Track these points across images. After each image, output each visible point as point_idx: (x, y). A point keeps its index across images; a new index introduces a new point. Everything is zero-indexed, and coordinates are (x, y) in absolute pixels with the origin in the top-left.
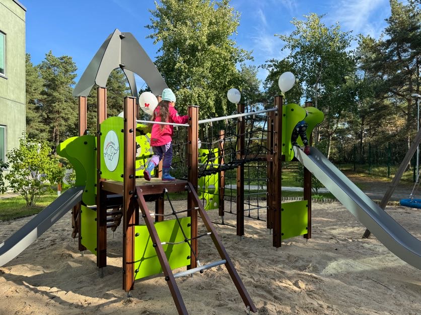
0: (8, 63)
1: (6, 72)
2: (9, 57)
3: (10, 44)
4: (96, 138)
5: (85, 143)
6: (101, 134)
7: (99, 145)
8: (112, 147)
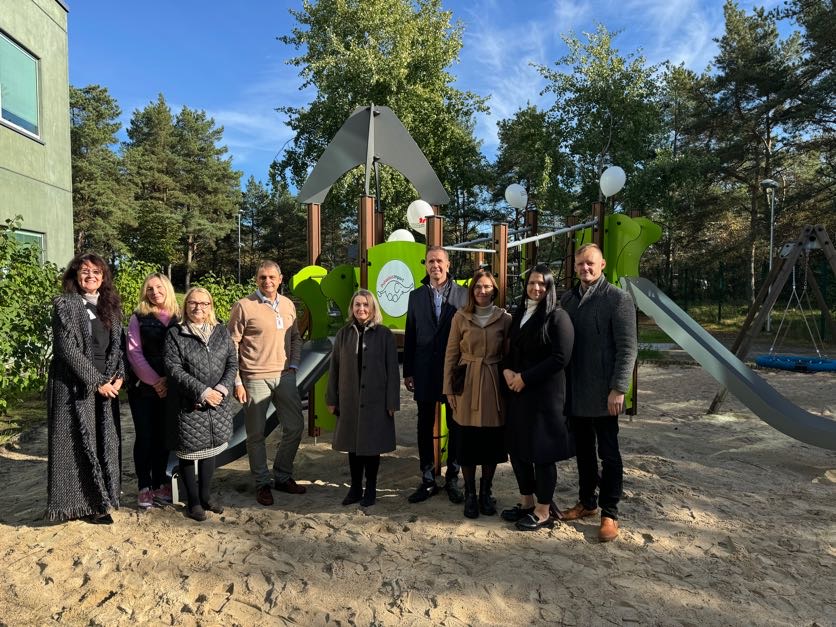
0: (45, 115)
1: (42, 132)
2: (46, 103)
3: (46, 77)
4: (357, 270)
5: (343, 277)
6: (370, 264)
7: (364, 279)
8: (398, 283)
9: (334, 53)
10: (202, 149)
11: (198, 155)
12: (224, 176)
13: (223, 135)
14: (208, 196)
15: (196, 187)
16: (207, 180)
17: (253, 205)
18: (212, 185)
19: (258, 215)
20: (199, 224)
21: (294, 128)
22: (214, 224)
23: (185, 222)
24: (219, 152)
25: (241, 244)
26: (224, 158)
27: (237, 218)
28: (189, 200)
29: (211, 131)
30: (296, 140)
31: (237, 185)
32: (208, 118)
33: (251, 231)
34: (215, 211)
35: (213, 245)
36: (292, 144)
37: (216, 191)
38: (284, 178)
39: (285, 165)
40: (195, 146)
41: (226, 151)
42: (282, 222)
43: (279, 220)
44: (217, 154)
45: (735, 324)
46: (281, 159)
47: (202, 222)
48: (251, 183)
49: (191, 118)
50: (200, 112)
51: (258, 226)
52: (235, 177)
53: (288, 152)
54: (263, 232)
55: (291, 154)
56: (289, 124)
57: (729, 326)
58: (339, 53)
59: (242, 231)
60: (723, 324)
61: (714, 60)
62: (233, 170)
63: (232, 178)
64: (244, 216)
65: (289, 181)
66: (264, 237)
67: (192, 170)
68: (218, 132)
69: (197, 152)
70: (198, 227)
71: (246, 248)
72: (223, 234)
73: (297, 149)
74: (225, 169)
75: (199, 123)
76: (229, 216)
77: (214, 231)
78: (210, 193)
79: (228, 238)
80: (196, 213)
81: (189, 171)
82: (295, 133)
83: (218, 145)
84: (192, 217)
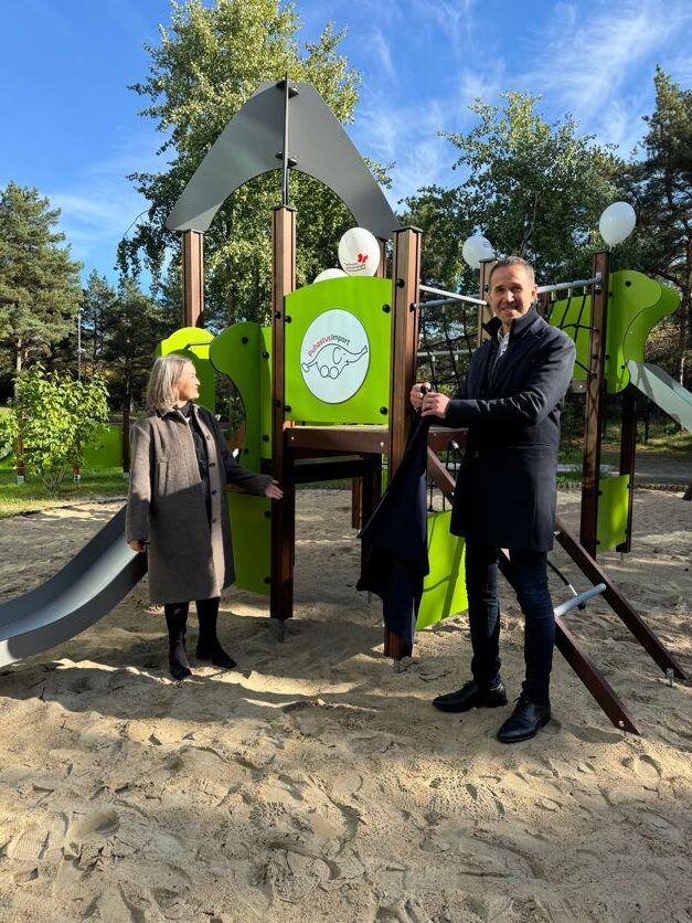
4: (267, 332)
5: (245, 340)
6: (289, 320)
7: (279, 343)
8: (339, 347)
9: (203, 98)
10: (33, 234)
11: (27, 242)
12: (60, 268)
13: (59, 218)
14: (41, 292)
15: (25, 279)
16: (39, 272)
17: (95, 304)
18: (45, 277)
19: (102, 316)
20: (30, 325)
21: (149, 197)
22: (48, 325)
23: (13, 320)
24: (54, 239)
25: (80, 350)
26: (61, 246)
27: (76, 321)
28: (17, 296)
29: (45, 213)
30: (152, 213)
31: (76, 281)
32: (41, 197)
33: (94, 336)
34: (50, 311)
35: (48, 351)
36: (146, 218)
37: (50, 286)
38: (136, 262)
39: (136, 244)
40: (24, 230)
41: (64, 238)
42: (130, 325)
43: (126, 323)
44: (52, 241)
45: (666, 445)
46: (132, 235)
47: (33, 322)
48: (94, 279)
49: (19, 196)
50: (31, 190)
51: (102, 329)
52: (75, 268)
53: (141, 228)
54: (108, 337)
55: (144, 229)
56: (142, 190)
57: (658, 446)
58: (207, 98)
59: (82, 335)
60: (651, 444)
61: (642, 140)
62: (72, 259)
63: (70, 270)
64: (84, 318)
65: (142, 264)
66: (109, 343)
67: (21, 258)
68: (54, 215)
69: (26, 237)
70: (29, 328)
71: (87, 356)
72: (59, 337)
73: (152, 224)
74: (61, 259)
75: (31, 202)
76: (67, 316)
77: (49, 333)
78: (42, 287)
79: (64, 344)
80: (27, 310)
81: (18, 260)
82: (149, 204)
83: (53, 231)
84: (21, 315)
